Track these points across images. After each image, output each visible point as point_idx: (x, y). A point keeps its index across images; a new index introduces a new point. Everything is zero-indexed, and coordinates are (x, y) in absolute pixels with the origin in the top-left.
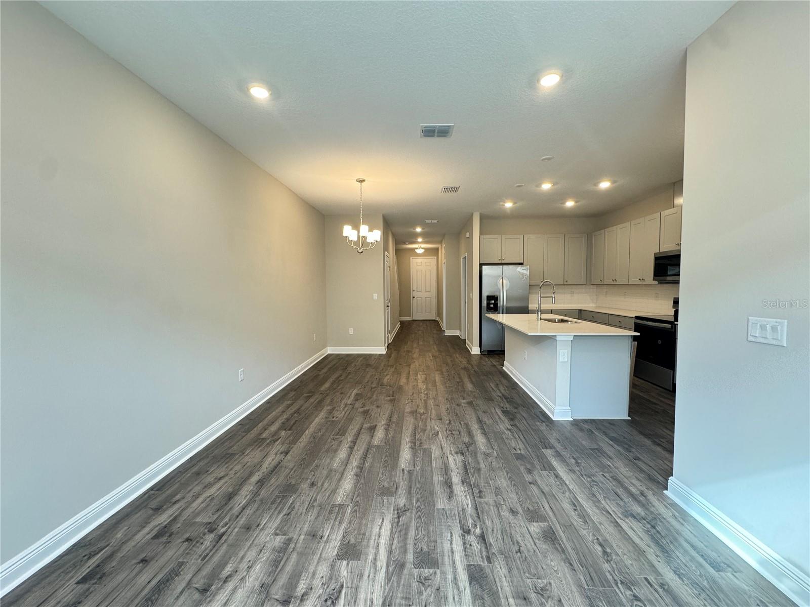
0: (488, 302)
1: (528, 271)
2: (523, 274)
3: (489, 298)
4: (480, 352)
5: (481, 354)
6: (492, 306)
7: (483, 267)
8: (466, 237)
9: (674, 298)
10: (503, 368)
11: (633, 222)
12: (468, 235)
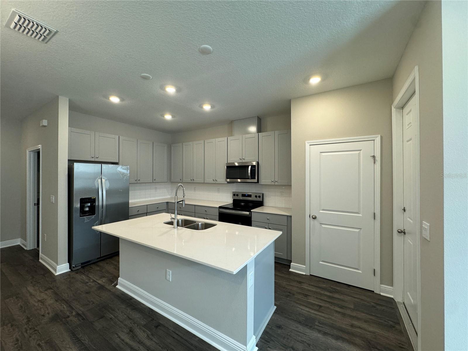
0: (82, 205)
1: (129, 171)
2: (123, 174)
3: (83, 201)
4: (70, 269)
5: (72, 270)
6: (87, 209)
7: (74, 165)
8: (41, 125)
9: (233, 192)
10: (117, 286)
11: (206, 141)
12: (45, 122)
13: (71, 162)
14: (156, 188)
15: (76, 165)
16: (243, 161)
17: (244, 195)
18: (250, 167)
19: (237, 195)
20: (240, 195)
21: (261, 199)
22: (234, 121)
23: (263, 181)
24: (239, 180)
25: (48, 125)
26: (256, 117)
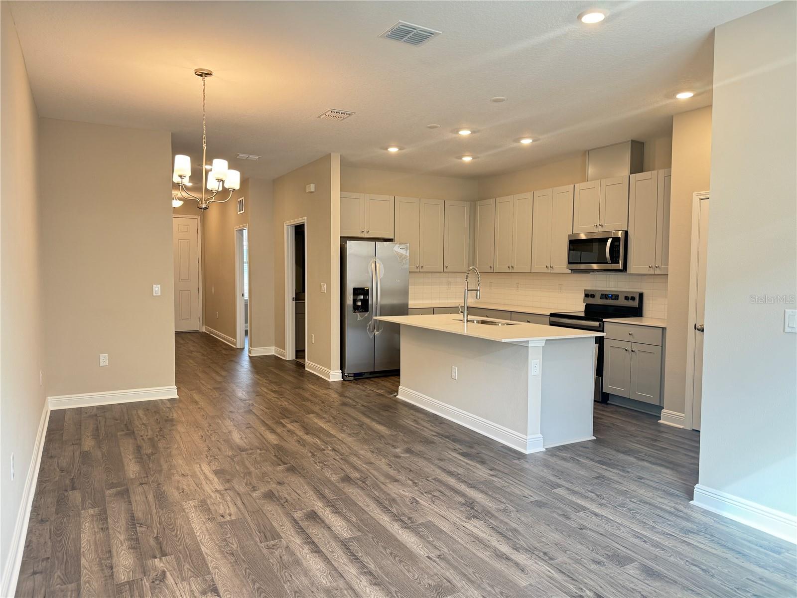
0: (355, 298)
1: (409, 251)
2: (402, 256)
3: (357, 291)
4: (342, 377)
5: (344, 380)
6: (359, 303)
7: (346, 243)
8: (307, 191)
9: (585, 290)
10: (397, 396)
11: (537, 193)
12: (312, 187)
13: (344, 239)
14: (449, 283)
15: (350, 244)
16: (601, 230)
17: (605, 296)
18: (610, 241)
19: (593, 296)
20: (598, 296)
21: (635, 304)
22: (589, 151)
23: (632, 267)
24: (595, 266)
25: (315, 190)
26: (628, 142)
